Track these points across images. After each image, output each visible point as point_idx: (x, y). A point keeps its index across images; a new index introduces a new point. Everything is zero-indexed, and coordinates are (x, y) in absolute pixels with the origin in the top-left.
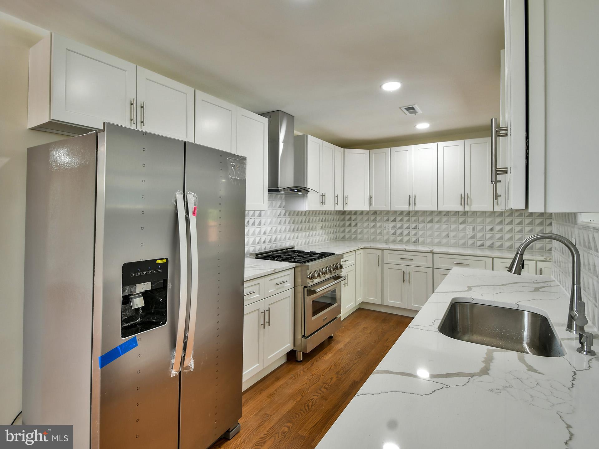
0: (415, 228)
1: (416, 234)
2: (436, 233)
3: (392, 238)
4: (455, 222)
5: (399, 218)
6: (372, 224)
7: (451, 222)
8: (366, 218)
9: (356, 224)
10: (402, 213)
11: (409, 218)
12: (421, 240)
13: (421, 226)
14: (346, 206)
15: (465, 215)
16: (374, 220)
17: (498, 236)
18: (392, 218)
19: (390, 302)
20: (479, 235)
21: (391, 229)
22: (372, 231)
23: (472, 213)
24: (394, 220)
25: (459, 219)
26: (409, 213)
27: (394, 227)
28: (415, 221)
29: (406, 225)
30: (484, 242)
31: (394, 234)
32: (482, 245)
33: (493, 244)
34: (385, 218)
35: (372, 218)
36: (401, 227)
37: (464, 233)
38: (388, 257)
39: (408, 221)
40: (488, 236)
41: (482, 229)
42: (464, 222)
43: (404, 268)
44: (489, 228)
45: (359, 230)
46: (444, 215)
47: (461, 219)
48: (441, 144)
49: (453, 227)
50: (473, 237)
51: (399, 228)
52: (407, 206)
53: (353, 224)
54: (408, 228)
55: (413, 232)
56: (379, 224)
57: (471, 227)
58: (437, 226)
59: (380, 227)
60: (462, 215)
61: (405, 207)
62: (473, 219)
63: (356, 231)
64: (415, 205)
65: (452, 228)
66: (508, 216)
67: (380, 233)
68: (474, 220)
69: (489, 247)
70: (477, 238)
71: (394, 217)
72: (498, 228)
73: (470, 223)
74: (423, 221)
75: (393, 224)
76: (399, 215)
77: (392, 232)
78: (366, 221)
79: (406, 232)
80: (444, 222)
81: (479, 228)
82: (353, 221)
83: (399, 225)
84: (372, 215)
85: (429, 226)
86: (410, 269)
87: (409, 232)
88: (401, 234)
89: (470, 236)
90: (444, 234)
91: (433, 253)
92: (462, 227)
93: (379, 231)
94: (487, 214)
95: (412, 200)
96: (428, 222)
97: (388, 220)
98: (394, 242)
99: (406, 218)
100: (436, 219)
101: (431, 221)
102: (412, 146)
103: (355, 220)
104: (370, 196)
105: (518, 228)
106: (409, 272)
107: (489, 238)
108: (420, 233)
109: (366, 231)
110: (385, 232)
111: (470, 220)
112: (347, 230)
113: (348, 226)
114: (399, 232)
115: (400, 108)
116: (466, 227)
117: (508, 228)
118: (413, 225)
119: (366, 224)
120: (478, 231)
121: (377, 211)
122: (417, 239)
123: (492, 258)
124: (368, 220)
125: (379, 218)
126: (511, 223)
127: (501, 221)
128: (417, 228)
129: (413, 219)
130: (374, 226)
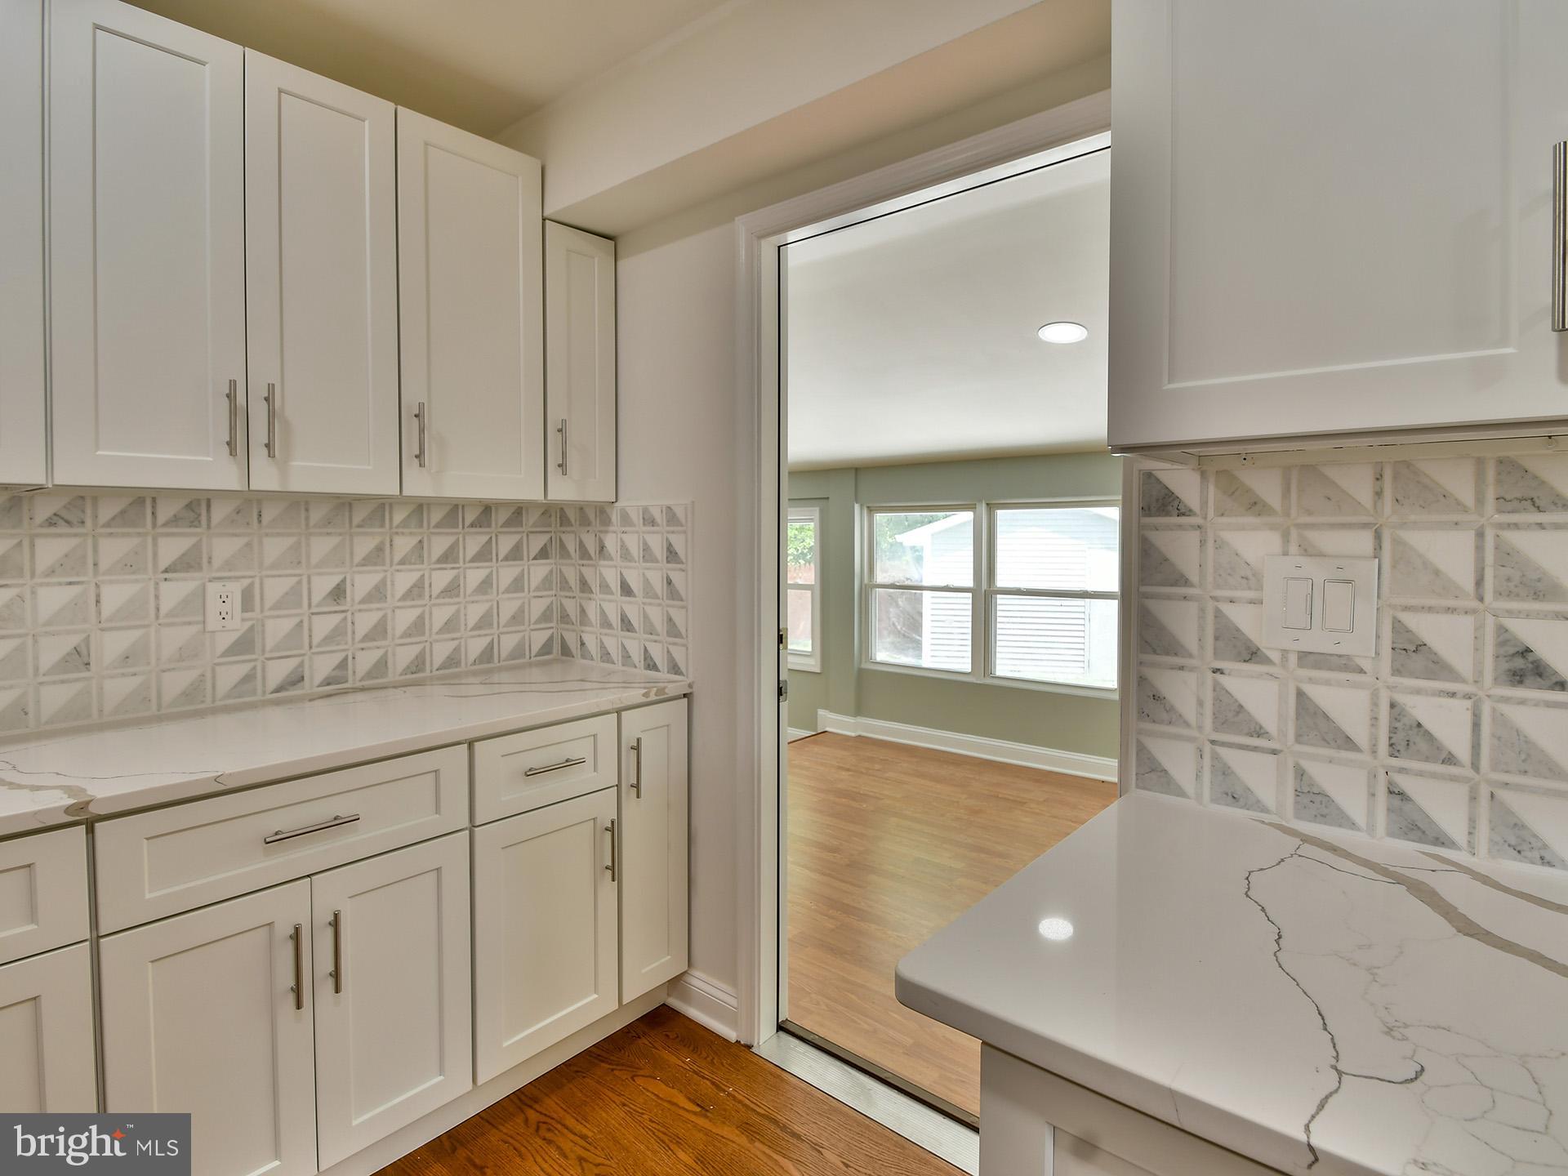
4: (128, 566)
7: (103, 566)
15: (195, 523)
17: (365, 622)
20: (277, 629)
23: (238, 510)
25: (155, 544)
30: (301, 665)
32: (296, 680)
33: (343, 664)
37: (194, 629)
40: (323, 626)
41: (291, 599)
42: (186, 564)
44: (324, 585)
47: (172, 548)
49: (116, 595)
50: (244, 645)
57: (235, 589)
60: (175, 520)
62: (242, 541)
65: (108, 608)
68: (248, 545)
69: (328, 682)
70: (269, 644)
72: (363, 583)
73: (229, 565)
80: (48, 572)
81: (276, 588)
89: (225, 641)
90: (54, 651)
92: (175, 591)
105: (441, 579)
107: (328, 639)
111: (223, 548)
116: (203, 590)
120: (271, 609)
127: (379, 549)
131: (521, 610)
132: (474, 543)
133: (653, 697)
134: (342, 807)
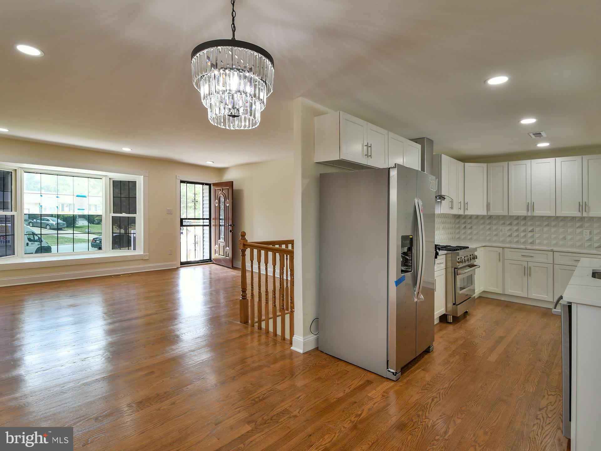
0: (532, 231)
1: (532, 237)
2: (553, 236)
3: (508, 239)
4: (572, 226)
5: (515, 222)
6: (488, 227)
7: (568, 226)
8: (481, 222)
9: (472, 227)
10: (518, 218)
11: (525, 222)
12: (537, 241)
13: (537, 229)
14: (465, 211)
15: (582, 221)
16: (490, 224)
18: (508, 222)
19: (511, 291)
20: (596, 238)
21: (507, 231)
22: (488, 233)
23: (589, 219)
24: (510, 224)
25: (576, 223)
26: (525, 218)
27: (510, 230)
28: (531, 225)
29: (522, 228)
30: (600, 245)
31: (510, 236)
32: (599, 247)
34: (501, 222)
35: (488, 222)
36: (517, 230)
37: (582, 236)
38: (508, 254)
39: (525, 225)
41: (598, 234)
43: (525, 264)
45: (475, 232)
46: (561, 220)
47: (578, 224)
48: (560, 159)
49: (570, 230)
50: (590, 240)
51: (516, 231)
52: (526, 212)
53: (469, 226)
54: (524, 231)
55: (530, 235)
56: (494, 227)
57: (588, 231)
58: (553, 230)
59: (496, 230)
60: (579, 220)
61: (523, 213)
62: (589, 224)
63: (471, 232)
64: (533, 211)
65: (568, 232)
67: (496, 235)
68: (591, 225)
71: (510, 222)
73: (587, 227)
74: (540, 225)
75: (508, 228)
76: (516, 219)
77: (509, 234)
78: (482, 224)
79: (522, 234)
80: (561, 227)
81: (596, 232)
82: (469, 224)
83: (515, 228)
84: (487, 219)
85: (546, 229)
86: (530, 264)
87: (526, 235)
88: (517, 236)
89: (586, 239)
90: (561, 237)
91: (553, 252)
92: (579, 230)
93: (495, 233)
95: (530, 206)
96: (545, 226)
97: (504, 224)
98: (510, 242)
99: (522, 223)
100: (553, 224)
101: (548, 225)
102: (531, 160)
103: (471, 223)
104: (488, 203)
106: (530, 267)
108: (537, 235)
109: (481, 232)
110: (501, 234)
111: (587, 225)
112: (463, 232)
113: (463, 228)
114: (515, 234)
115: (528, 134)
116: (582, 231)
118: (530, 229)
119: (482, 227)
120: (595, 235)
121: (492, 215)
122: (533, 241)
124: (484, 223)
125: (494, 222)
128: (533, 231)
129: (530, 223)
130: (490, 229)
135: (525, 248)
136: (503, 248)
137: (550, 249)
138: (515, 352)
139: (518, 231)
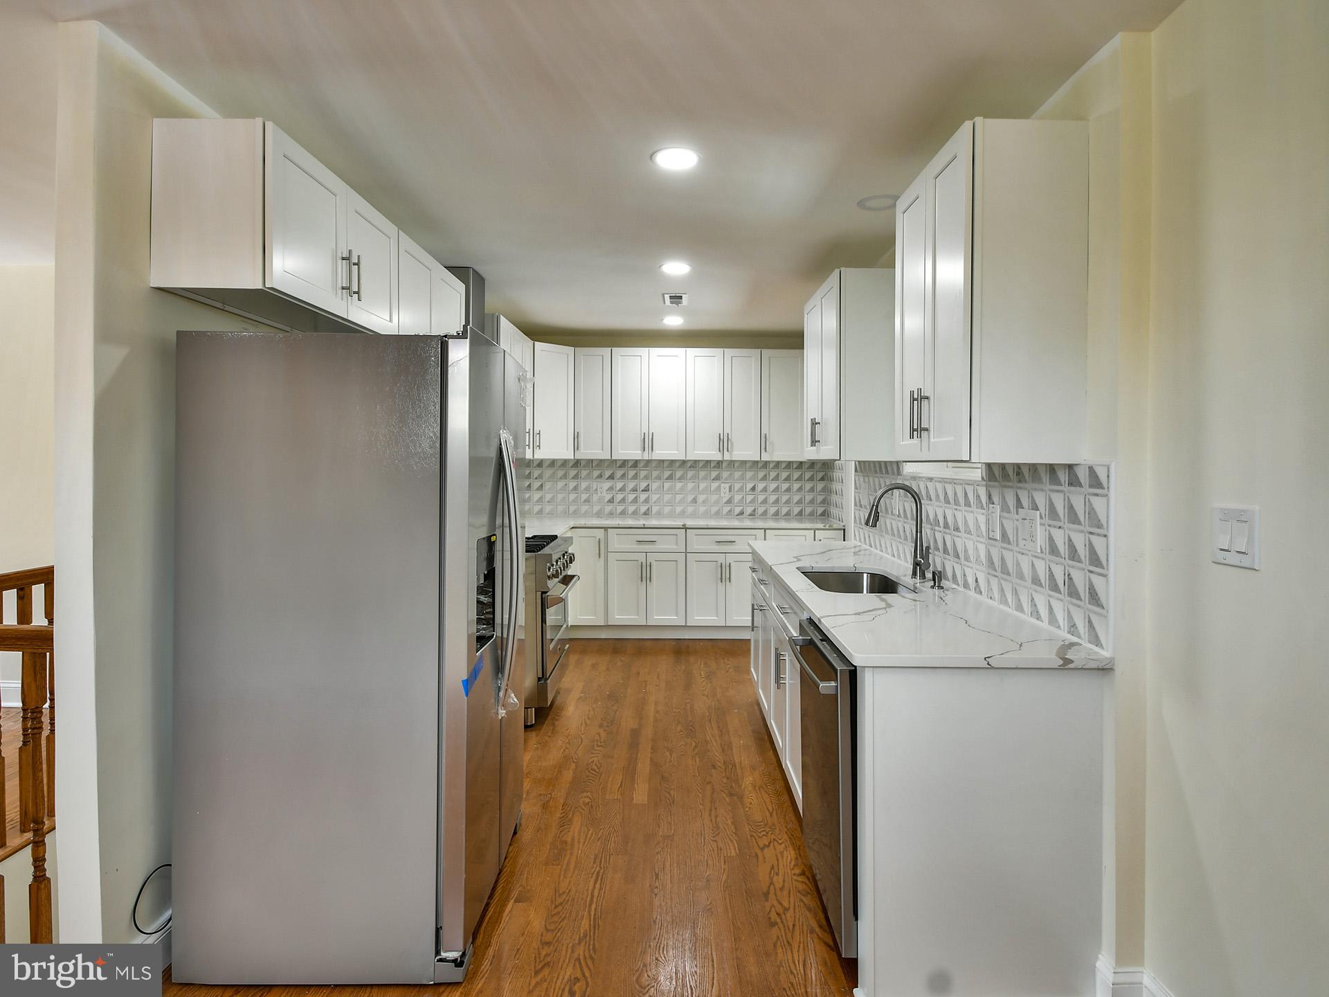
0: (646, 490)
1: (647, 501)
2: (679, 497)
3: (608, 508)
4: (705, 478)
5: (619, 473)
6: (572, 484)
7: (700, 478)
8: (561, 473)
9: (542, 485)
10: (624, 463)
11: (635, 472)
12: (655, 509)
13: (654, 486)
14: (537, 450)
15: (719, 467)
16: (576, 477)
17: (761, 498)
18: (608, 473)
19: (618, 618)
20: (737, 498)
21: (605, 492)
22: (572, 496)
23: (729, 464)
24: (611, 477)
25: (710, 472)
26: (636, 463)
27: (611, 489)
28: (646, 478)
29: (631, 485)
30: (743, 509)
31: (611, 501)
32: (742, 513)
33: (754, 510)
34: (596, 473)
35: (573, 473)
36: (622, 489)
37: (718, 496)
38: (617, 542)
39: (635, 477)
40: (750, 498)
41: (741, 489)
42: (717, 478)
43: (642, 558)
44: (750, 486)
45: (548, 497)
46: (690, 467)
47: (714, 474)
48: (692, 352)
49: (702, 486)
50: (729, 501)
51: (620, 490)
52: (640, 452)
53: (536, 484)
54: (635, 490)
55: (643, 496)
56: (584, 485)
57: (727, 486)
58: (679, 485)
59: (587, 489)
60: (714, 467)
61: (635, 453)
62: (729, 473)
63: (541, 498)
64: (652, 450)
65: (701, 489)
66: (773, 468)
67: (587, 501)
68: (731, 474)
69: (750, 515)
70: (735, 502)
71: (611, 472)
72: (761, 486)
73: (726, 479)
74: (658, 478)
75: (607, 484)
76: (620, 467)
77: (608, 497)
78: (561, 478)
79: (631, 497)
80: (690, 479)
81: (737, 486)
82: (536, 479)
83: (619, 485)
84: (572, 467)
85: (667, 485)
86: (651, 558)
87: (636, 497)
88: (623, 500)
89: (725, 500)
90: (690, 498)
91: (686, 529)
92: (715, 485)
93: (584, 496)
94: (748, 465)
95: (647, 442)
96: (666, 479)
97: (600, 476)
98: (611, 514)
99: (631, 473)
100: (679, 474)
101: (670, 478)
102: (648, 349)
103: (540, 477)
104: (576, 433)
105: (785, 486)
106: (650, 563)
107: (750, 502)
108: (654, 497)
109: (560, 496)
110: (595, 498)
111: (725, 474)
114: (619, 497)
116: (720, 486)
117: (773, 486)
118: (643, 485)
119: (561, 484)
120: (736, 492)
121: (580, 460)
122: (648, 509)
123: (763, 530)
124: (565, 476)
125: (584, 473)
126: (776, 478)
127: (765, 476)
128: (649, 490)
129: (643, 474)
130: (575, 488)
131: (813, 499)
132: (796, 475)
133: (827, 527)
134: (732, 539)
135: (642, 526)
136: (606, 529)
137: (679, 523)
138: (671, 761)
139: (625, 490)
